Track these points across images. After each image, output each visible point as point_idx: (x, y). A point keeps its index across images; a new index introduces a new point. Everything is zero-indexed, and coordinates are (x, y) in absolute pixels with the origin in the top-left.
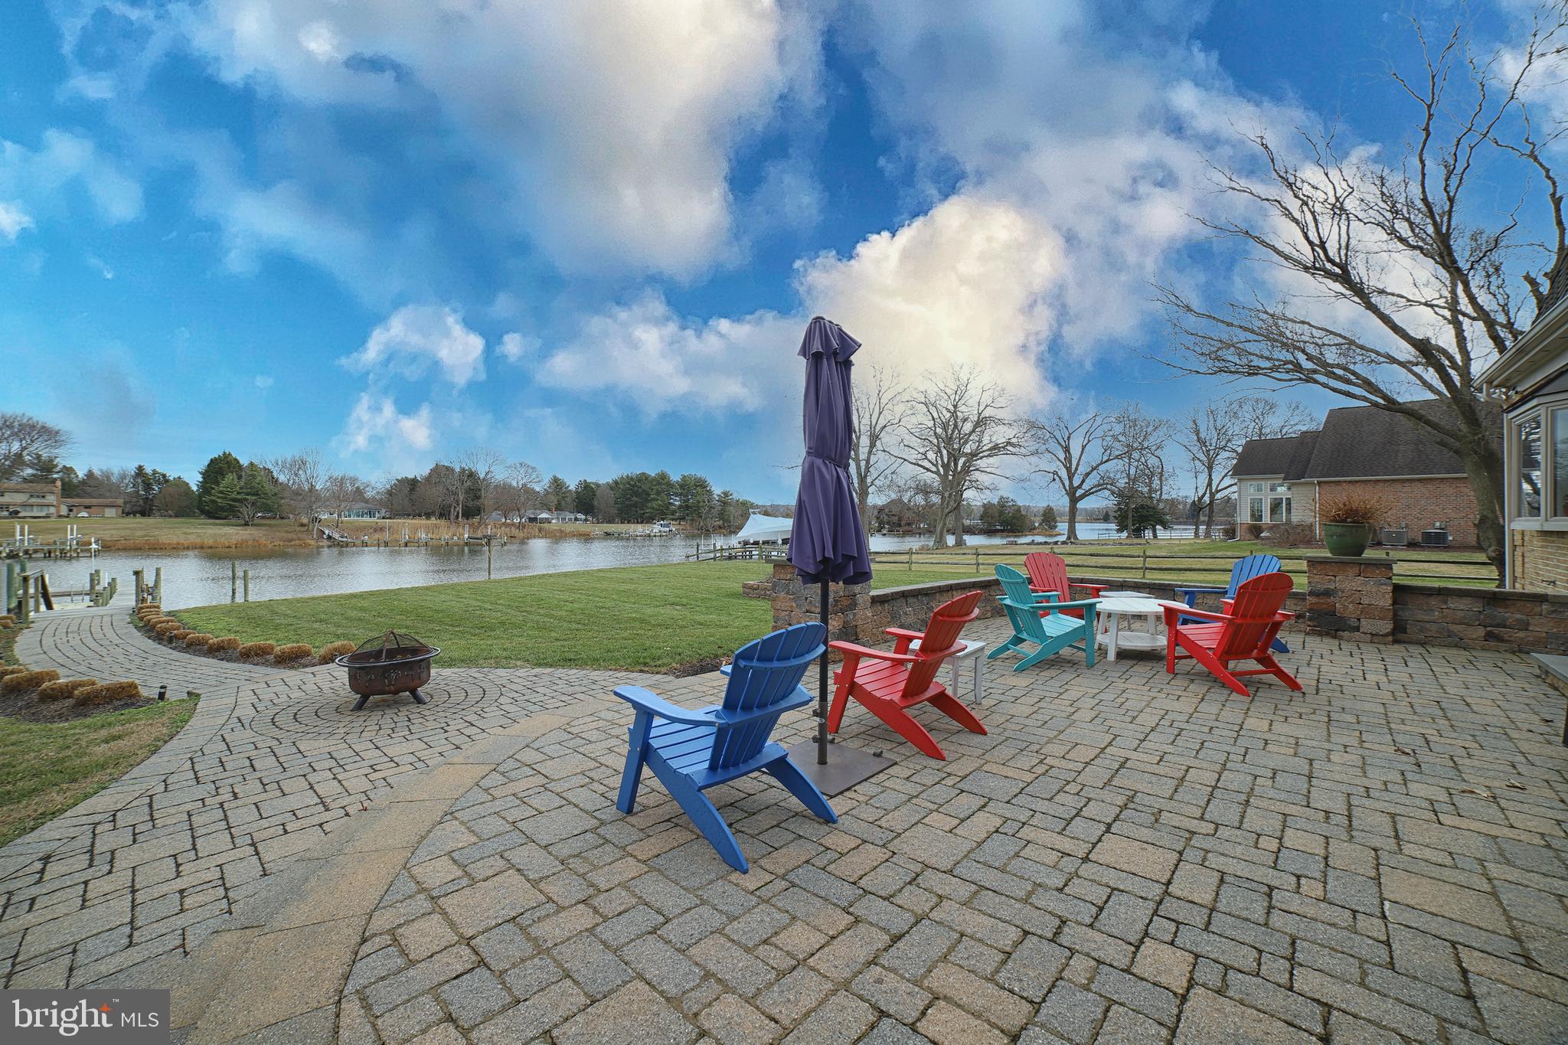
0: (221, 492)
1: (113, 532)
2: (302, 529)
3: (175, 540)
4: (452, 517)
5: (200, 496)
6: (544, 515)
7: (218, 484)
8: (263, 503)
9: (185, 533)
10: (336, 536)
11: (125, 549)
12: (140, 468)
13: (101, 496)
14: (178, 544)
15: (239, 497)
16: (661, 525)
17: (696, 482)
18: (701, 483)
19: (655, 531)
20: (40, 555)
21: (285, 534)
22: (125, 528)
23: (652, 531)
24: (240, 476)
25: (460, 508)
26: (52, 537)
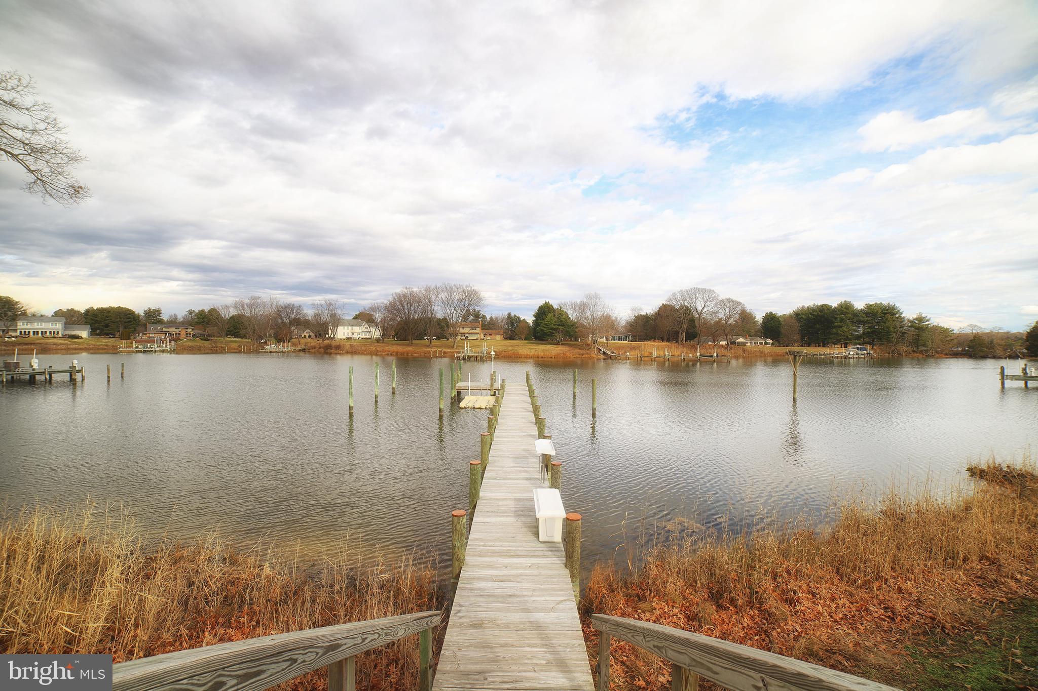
0: (546, 324)
1: (500, 347)
2: (588, 347)
3: (525, 353)
4: (680, 340)
5: (535, 329)
6: (741, 340)
7: (543, 319)
8: (567, 331)
9: (529, 348)
10: (609, 352)
11: (503, 357)
12: (509, 314)
13: (495, 329)
14: (527, 355)
15: (555, 327)
16: (858, 349)
17: (883, 310)
18: (889, 311)
19: (851, 353)
20: (473, 359)
21: (579, 351)
22: (505, 345)
23: (849, 354)
24: (554, 315)
25: (684, 334)
26: (477, 349)
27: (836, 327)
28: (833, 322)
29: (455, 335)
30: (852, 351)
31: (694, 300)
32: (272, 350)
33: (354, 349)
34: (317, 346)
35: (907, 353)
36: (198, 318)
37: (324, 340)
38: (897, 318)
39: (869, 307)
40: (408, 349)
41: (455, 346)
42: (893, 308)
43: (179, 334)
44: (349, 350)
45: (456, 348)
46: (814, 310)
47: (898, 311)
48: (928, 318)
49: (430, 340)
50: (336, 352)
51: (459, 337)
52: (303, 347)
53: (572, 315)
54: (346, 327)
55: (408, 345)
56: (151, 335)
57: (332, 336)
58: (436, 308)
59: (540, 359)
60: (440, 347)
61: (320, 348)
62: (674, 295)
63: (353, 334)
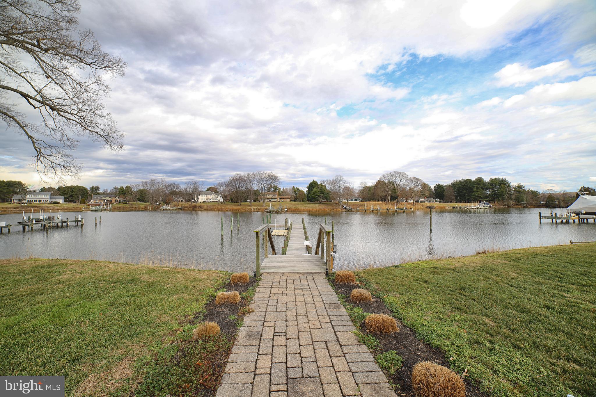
0: (313, 193)
1: (289, 206)
2: (336, 205)
3: (303, 209)
4: (387, 200)
5: (308, 195)
6: (422, 200)
7: (312, 190)
8: (325, 196)
9: (305, 206)
10: (348, 208)
11: (291, 211)
12: (293, 187)
13: (286, 196)
15: (318, 194)
16: (484, 203)
17: (500, 182)
18: (503, 182)
19: (481, 206)
20: (274, 212)
21: (331, 207)
22: (292, 205)
23: (480, 206)
24: (318, 188)
25: (389, 197)
26: (277, 207)
27: (474, 192)
28: (472, 189)
29: (264, 199)
30: (481, 205)
31: (395, 178)
32: (164, 209)
33: (208, 208)
34: (188, 206)
35: (513, 206)
36: (120, 191)
37: (192, 203)
38: (507, 186)
39: (492, 180)
40: (239, 207)
41: (264, 206)
42: (505, 181)
43: (112, 200)
44: (206, 208)
45: (265, 207)
46: (462, 182)
47: (508, 182)
48: (524, 186)
49: (250, 202)
50: (199, 209)
51: (266, 201)
52: (180, 207)
53: (328, 188)
54: (203, 196)
55: (239, 205)
56: (96, 201)
57: (196, 201)
58: (253, 185)
59: (311, 212)
60: (256, 206)
61: (190, 207)
62: (384, 175)
63: (207, 199)
